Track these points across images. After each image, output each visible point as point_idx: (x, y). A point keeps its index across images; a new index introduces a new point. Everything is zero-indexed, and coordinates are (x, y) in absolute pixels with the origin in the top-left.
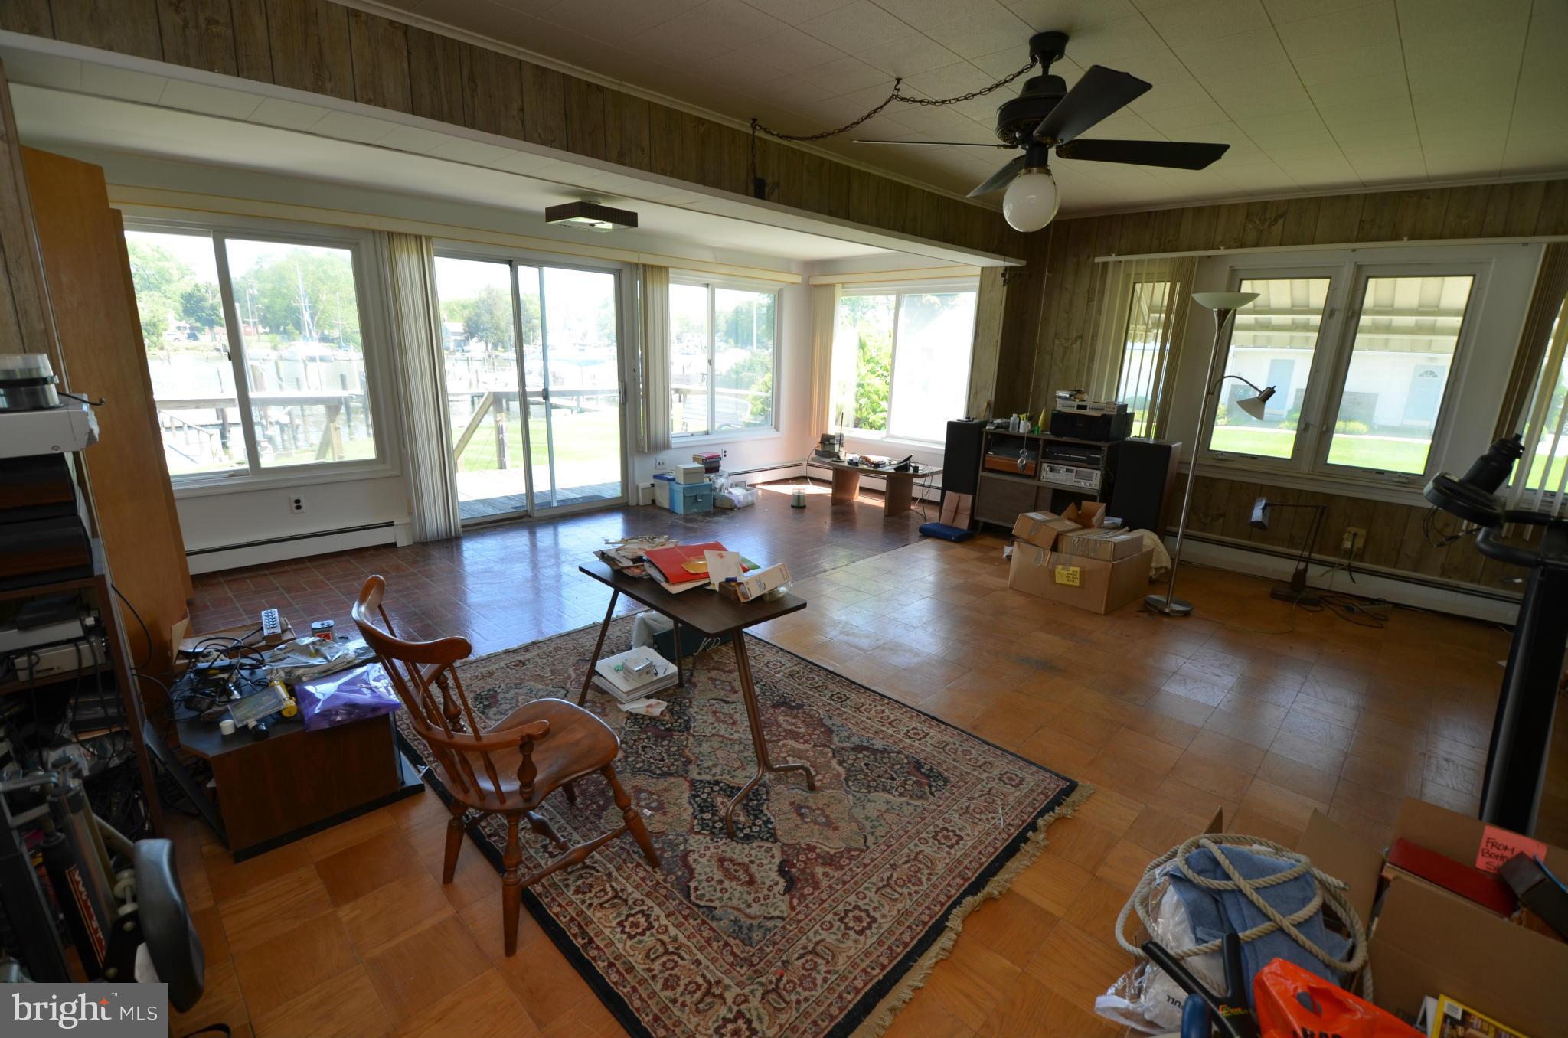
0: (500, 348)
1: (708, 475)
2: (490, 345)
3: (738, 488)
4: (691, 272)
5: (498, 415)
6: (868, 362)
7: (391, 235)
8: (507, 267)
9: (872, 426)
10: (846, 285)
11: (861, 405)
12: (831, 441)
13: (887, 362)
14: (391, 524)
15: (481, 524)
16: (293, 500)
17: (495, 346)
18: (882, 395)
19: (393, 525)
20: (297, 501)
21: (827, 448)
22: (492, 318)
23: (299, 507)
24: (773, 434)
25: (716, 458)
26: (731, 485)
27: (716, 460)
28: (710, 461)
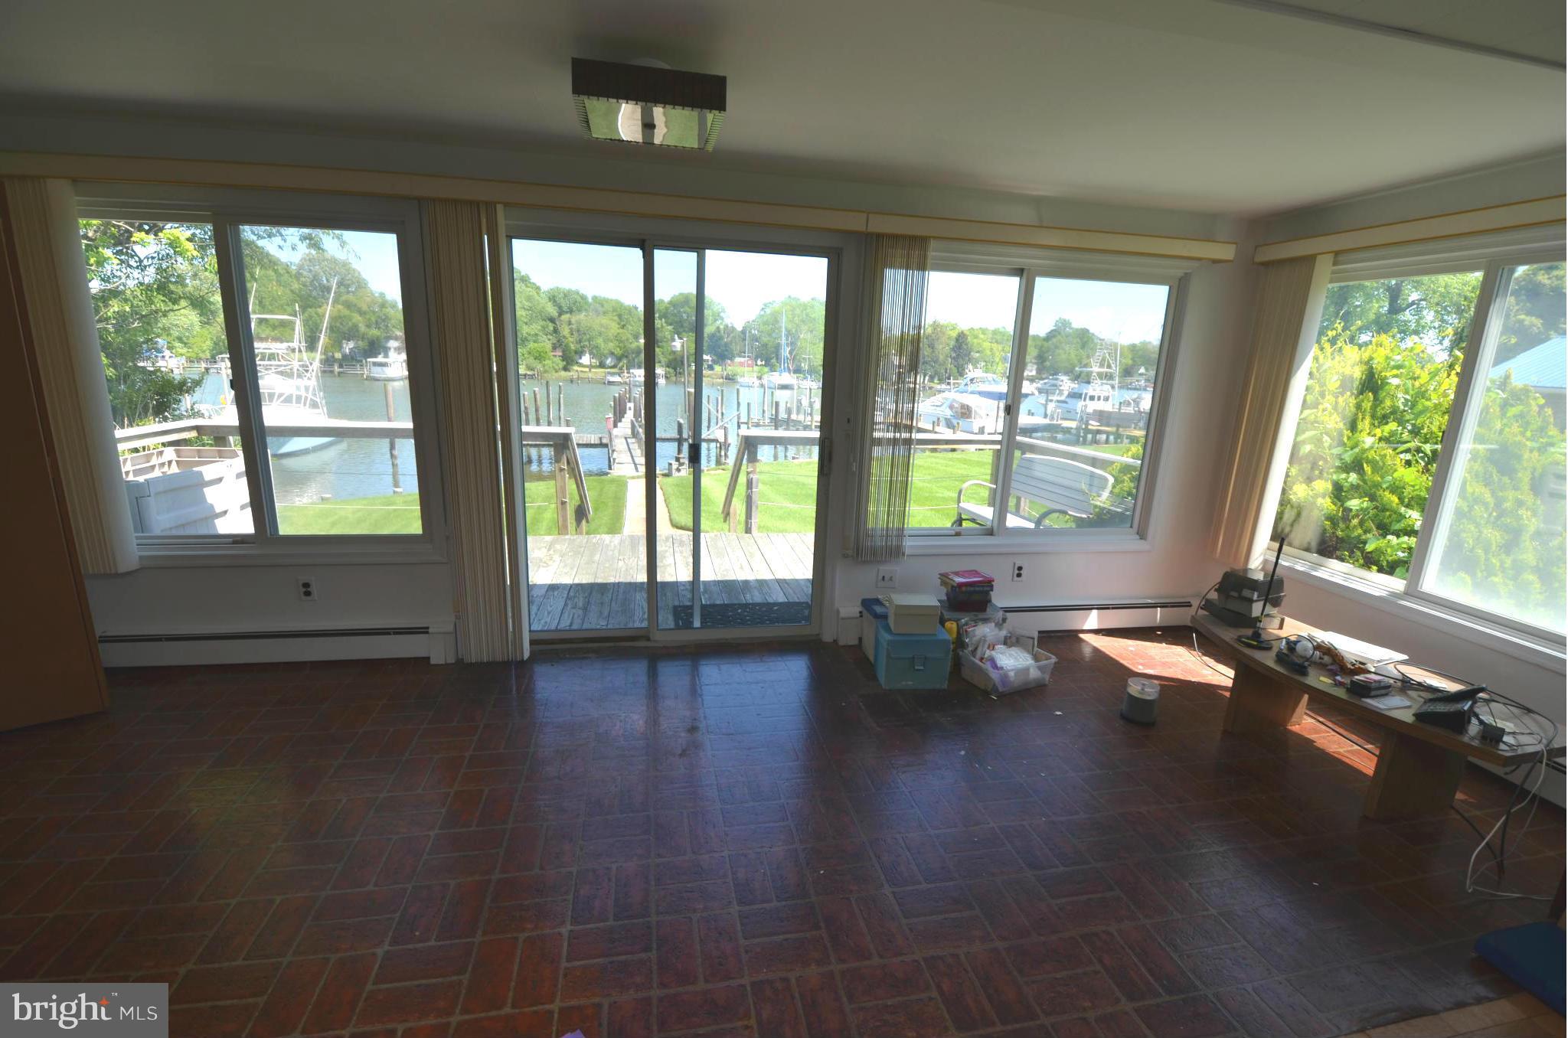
0: (936, 381)
1: (956, 615)
2: (927, 378)
3: (1014, 651)
4: (978, 247)
5: (750, 465)
6: (1384, 420)
9: (1370, 561)
10: (1341, 258)
11: (1348, 510)
12: (1246, 593)
13: (1437, 423)
14: (424, 631)
16: (301, 583)
17: (932, 379)
18: (1408, 492)
19: (427, 633)
20: (306, 585)
21: (1235, 606)
22: (933, 352)
23: (308, 594)
24: (1133, 543)
25: (983, 586)
26: (1003, 639)
27: (981, 589)
28: (972, 589)
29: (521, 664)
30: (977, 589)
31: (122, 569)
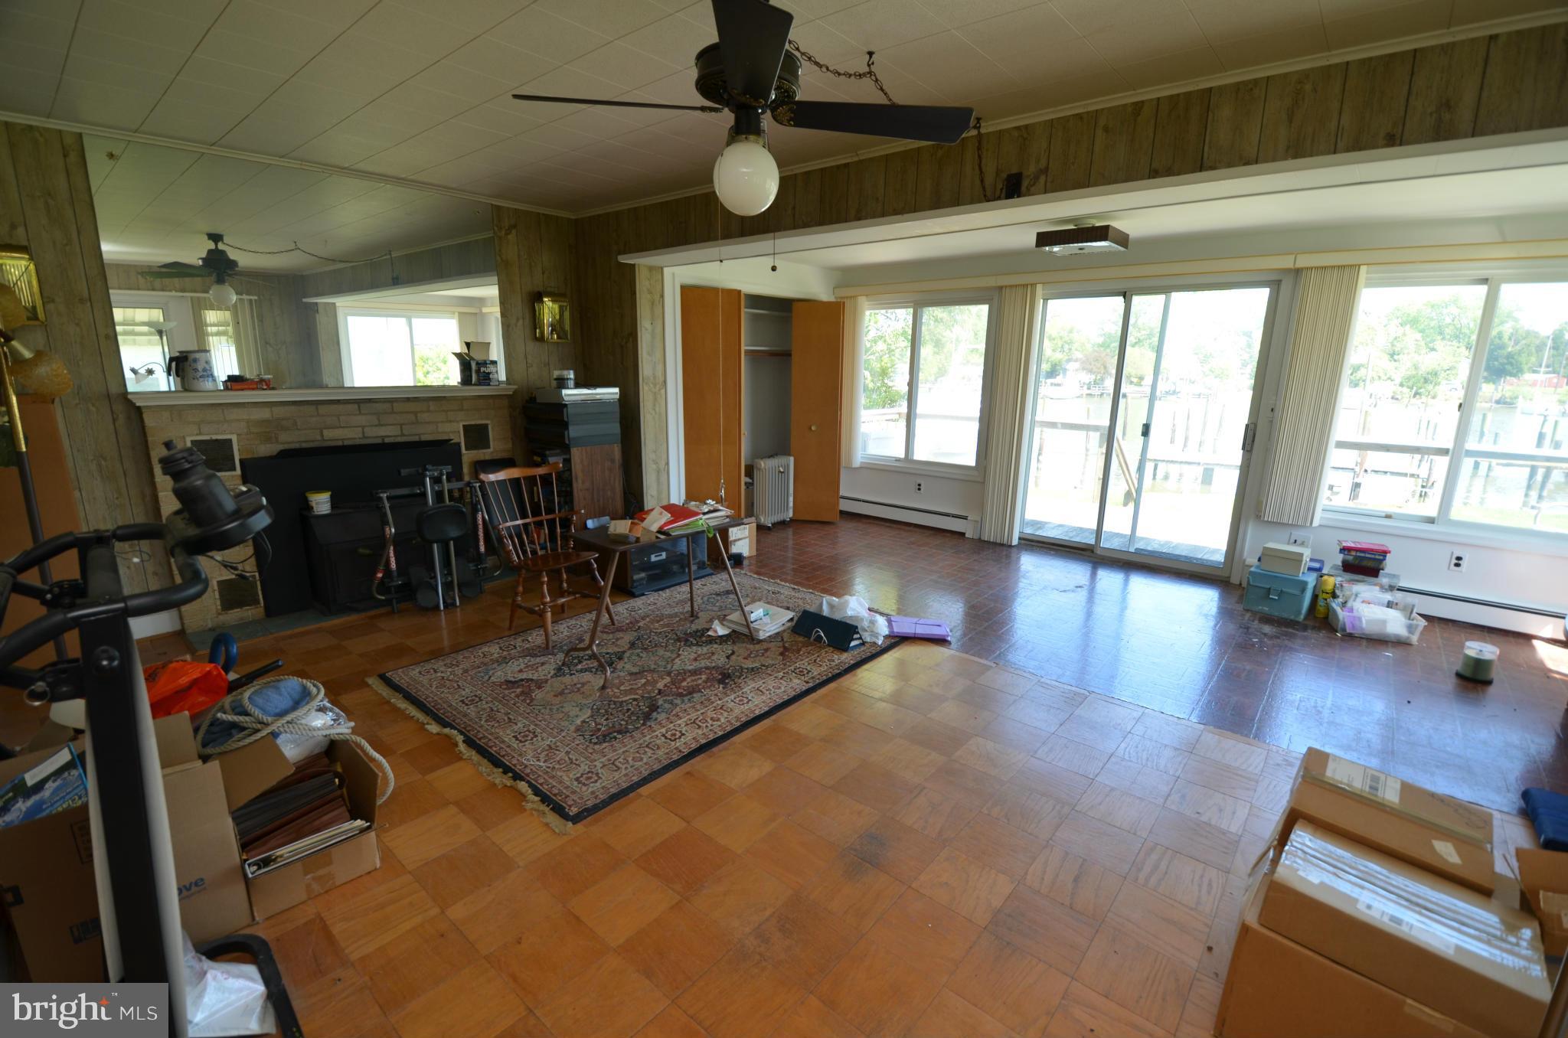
7: (1001, 288)
8: (1121, 299)
14: (965, 518)
15: (1043, 543)
19: (967, 519)
20: (919, 484)
23: (919, 489)
25: (1375, 554)
26: (1386, 603)
27: (1373, 556)
28: (1362, 555)
29: (1011, 546)
30: (1368, 555)
31: (853, 466)
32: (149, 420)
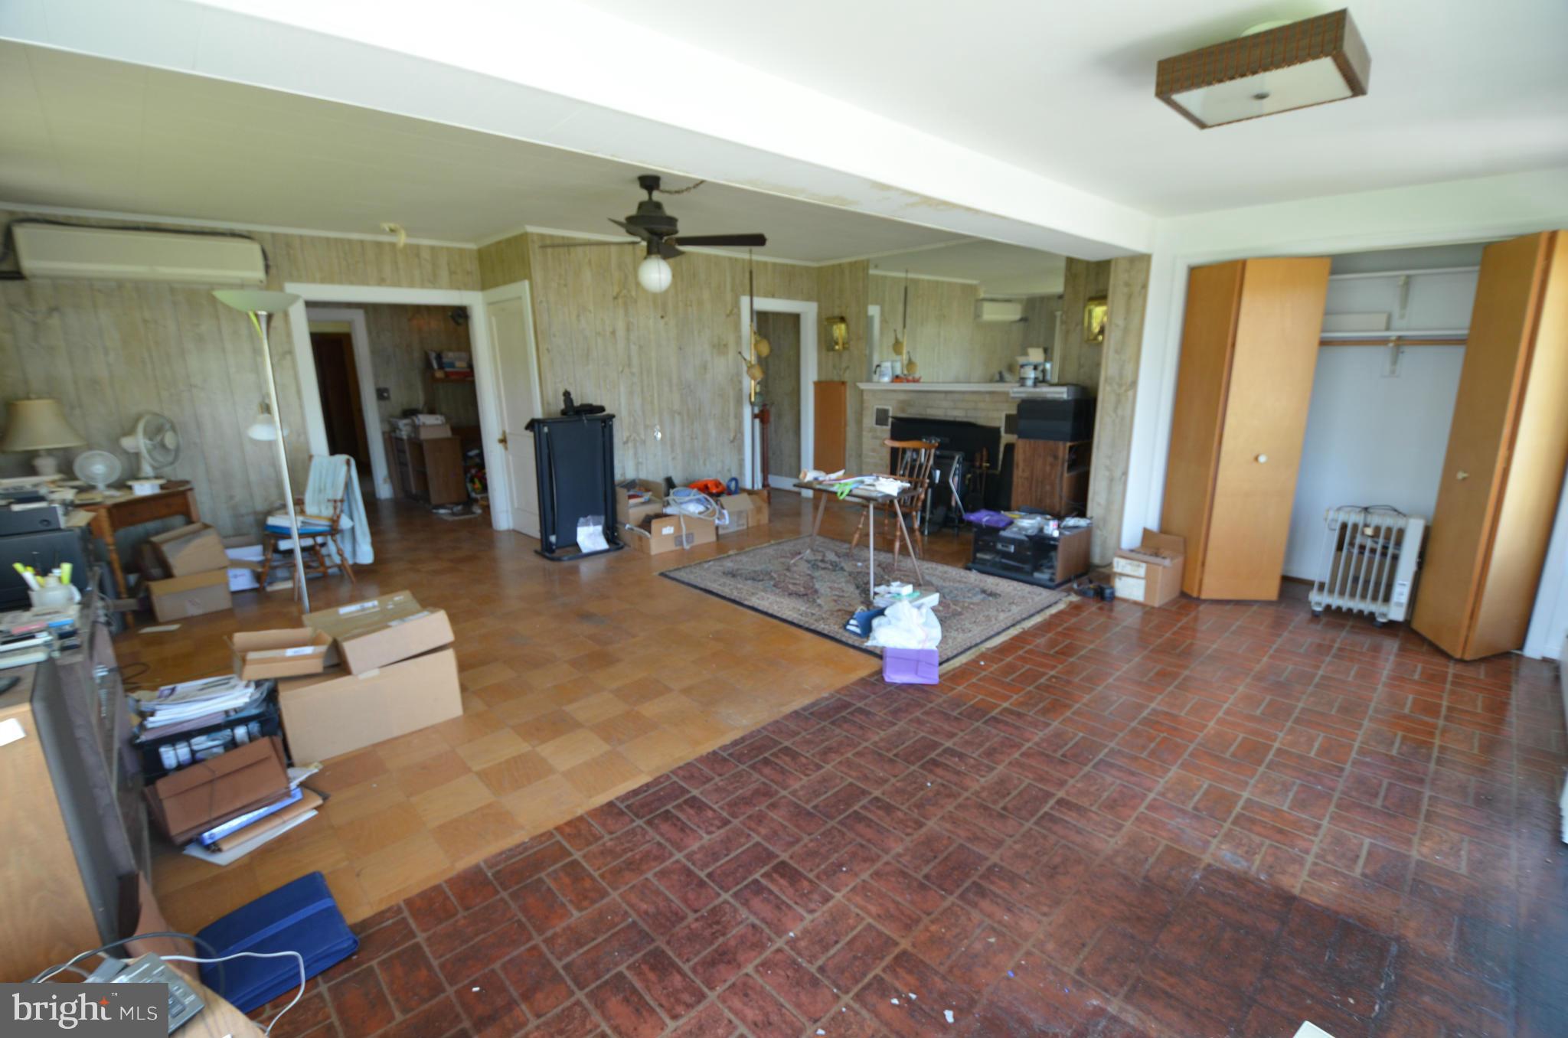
32: (865, 397)
